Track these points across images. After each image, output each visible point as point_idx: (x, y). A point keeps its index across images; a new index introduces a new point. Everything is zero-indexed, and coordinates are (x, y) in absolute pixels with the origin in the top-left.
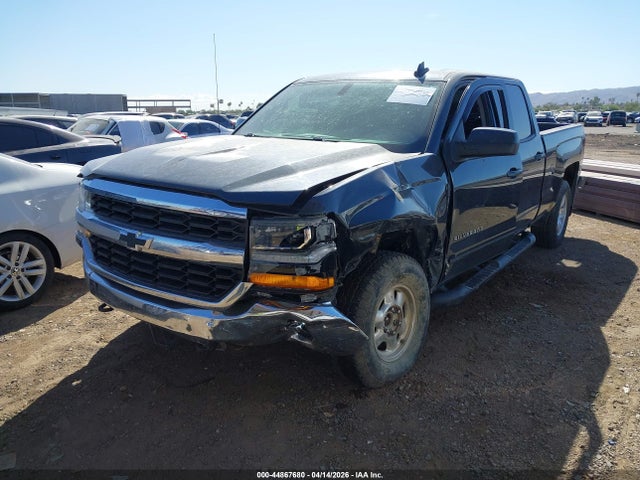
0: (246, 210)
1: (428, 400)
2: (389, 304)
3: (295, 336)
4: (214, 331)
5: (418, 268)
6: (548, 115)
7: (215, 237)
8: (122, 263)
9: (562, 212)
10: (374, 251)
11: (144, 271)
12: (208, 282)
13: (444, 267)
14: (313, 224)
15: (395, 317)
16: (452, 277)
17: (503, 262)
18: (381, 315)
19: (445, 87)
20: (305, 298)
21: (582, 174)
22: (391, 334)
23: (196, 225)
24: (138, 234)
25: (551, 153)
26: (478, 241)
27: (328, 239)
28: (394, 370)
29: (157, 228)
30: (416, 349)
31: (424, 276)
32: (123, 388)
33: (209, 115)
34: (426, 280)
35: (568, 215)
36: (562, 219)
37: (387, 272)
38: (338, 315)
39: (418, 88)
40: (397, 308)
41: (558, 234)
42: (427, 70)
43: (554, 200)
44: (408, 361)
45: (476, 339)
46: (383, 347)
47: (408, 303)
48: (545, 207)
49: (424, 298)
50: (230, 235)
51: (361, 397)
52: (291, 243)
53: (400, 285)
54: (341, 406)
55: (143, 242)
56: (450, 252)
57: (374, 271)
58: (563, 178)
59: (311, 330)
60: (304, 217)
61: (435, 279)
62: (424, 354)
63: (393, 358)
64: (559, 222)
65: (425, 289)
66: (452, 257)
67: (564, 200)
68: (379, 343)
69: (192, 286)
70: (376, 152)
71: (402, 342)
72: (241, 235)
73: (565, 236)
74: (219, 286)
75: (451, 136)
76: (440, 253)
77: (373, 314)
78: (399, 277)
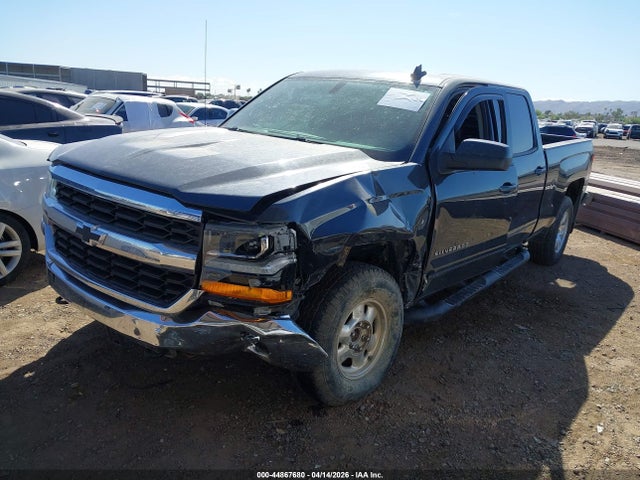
0: (201, 212)
1: (388, 424)
2: (357, 319)
3: (251, 348)
4: (161, 337)
5: (392, 283)
6: (568, 124)
7: (169, 238)
8: (79, 256)
9: (562, 229)
10: (341, 264)
11: (99, 267)
12: (159, 285)
13: (422, 282)
14: (271, 233)
15: (363, 332)
16: (430, 293)
17: (490, 280)
18: (346, 330)
19: (440, 92)
20: (259, 311)
21: (589, 189)
22: (357, 350)
23: (150, 224)
24: (93, 228)
25: (553, 167)
26: (462, 257)
27: (287, 250)
28: (357, 388)
29: (112, 223)
30: (383, 367)
31: (398, 291)
32: (74, 385)
33: (224, 100)
34: (400, 295)
35: (570, 231)
36: (561, 236)
37: (355, 286)
38: (296, 330)
39: (412, 92)
40: (366, 324)
41: (557, 251)
42: (424, 73)
43: (554, 215)
44: (373, 380)
45: (452, 360)
46: (348, 363)
47: (379, 318)
48: (544, 223)
49: (396, 314)
50: (184, 237)
51: (319, 415)
52: (248, 251)
53: (371, 300)
54: (297, 423)
55: (97, 237)
56: (429, 267)
57: (342, 285)
58: (567, 193)
59: (267, 343)
60: (262, 225)
61: (411, 294)
62: (393, 372)
63: (357, 375)
64: (558, 239)
65: (399, 304)
66: (432, 272)
67: (566, 216)
68: (344, 359)
69: (142, 288)
70: (358, 157)
71: (370, 359)
72: (195, 238)
73: (565, 253)
74: (169, 291)
75: (440, 144)
76: (417, 269)
77: (337, 328)
78: (369, 292)
